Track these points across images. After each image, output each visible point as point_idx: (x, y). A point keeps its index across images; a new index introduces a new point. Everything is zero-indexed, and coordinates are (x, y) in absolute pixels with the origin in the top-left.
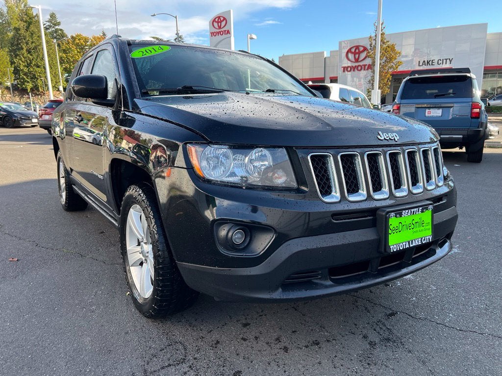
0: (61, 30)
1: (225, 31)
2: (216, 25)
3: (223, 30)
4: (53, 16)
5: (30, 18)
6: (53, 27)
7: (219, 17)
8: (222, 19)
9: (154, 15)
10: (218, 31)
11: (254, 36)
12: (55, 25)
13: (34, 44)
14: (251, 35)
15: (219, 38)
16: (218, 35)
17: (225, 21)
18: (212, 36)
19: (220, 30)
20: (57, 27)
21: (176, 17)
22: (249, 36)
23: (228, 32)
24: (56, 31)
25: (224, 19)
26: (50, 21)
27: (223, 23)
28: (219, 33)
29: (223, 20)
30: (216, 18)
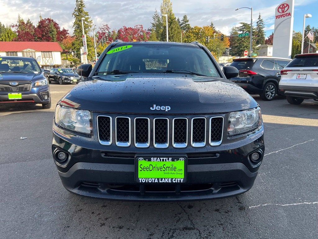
0: (188, 24)
1: (287, 14)
2: (280, 10)
3: (285, 13)
4: (185, 17)
5: (172, 20)
6: (185, 23)
7: (283, 5)
8: (285, 5)
9: (237, 10)
10: (281, 14)
11: (310, 15)
12: (186, 22)
13: (172, 34)
14: (307, 15)
15: (282, 19)
16: (281, 17)
17: (287, 7)
18: (276, 18)
19: (283, 14)
20: (187, 23)
21: (251, 9)
22: (305, 15)
23: (290, 14)
24: (186, 25)
25: (287, 5)
26: (183, 20)
27: (286, 9)
28: (281, 16)
29: (286, 7)
30: (281, 5)
